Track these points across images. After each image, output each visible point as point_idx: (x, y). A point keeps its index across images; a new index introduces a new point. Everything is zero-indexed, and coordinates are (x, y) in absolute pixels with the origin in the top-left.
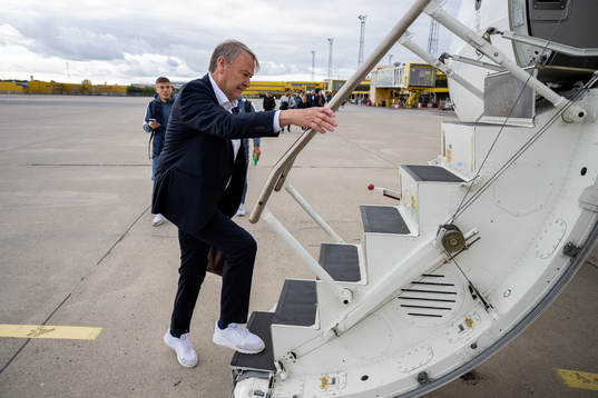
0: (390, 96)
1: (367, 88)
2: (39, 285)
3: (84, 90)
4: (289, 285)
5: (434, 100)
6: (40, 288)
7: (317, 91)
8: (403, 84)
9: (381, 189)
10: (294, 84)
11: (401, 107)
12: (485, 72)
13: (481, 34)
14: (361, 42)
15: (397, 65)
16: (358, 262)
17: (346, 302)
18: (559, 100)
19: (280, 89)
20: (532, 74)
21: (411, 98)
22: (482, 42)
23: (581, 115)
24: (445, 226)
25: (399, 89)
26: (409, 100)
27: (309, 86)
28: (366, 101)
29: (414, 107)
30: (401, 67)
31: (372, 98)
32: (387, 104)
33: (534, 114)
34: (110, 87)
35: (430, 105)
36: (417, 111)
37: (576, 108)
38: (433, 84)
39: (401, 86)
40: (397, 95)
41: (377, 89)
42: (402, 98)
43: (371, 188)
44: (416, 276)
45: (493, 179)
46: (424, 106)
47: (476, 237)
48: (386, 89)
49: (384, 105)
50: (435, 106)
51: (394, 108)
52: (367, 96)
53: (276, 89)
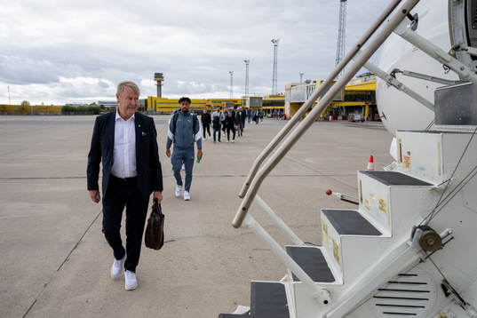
1: (282, 103)
2: (5, 292)
3: (24, 110)
4: (257, 287)
5: (344, 113)
6: (7, 294)
7: (236, 107)
9: (339, 195)
10: (214, 101)
12: (436, 86)
13: (448, 52)
14: (275, 63)
15: (308, 82)
16: (326, 264)
17: (326, 302)
19: (202, 106)
24: (420, 227)
27: (229, 103)
28: (282, 114)
29: (326, 119)
30: (311, 83)
31: (287, 112)
34: (47, 107)
35: (340, 118)
36: (328, 123)
38: (342, 99)
41: (291, 104)
43: (329, 193)
44: (392, 275)
46: (335, 118)
47: (450, 237)
48: (300, 104)
50: (345, 118)
52: (282, 110)
53: (198, 106)
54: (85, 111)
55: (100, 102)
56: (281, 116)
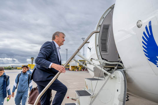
0: (75, 68)
1: (69, 66)
8: (78, 65)
9: (71, 98)
11: (78, 71)
14: (67, 55)
18: (109, 74)
20: (102, 68)
21: (80, 68)
22: (90, 61)
23: (114, 77)
25: (77, 66)
26: (80, 69)
28: (69, 69)
29: (81, 70)
31: (70, 68)
32: (74, 70)
33: (104, 77)
35: (85, 70)
36: (82, 72)
37: (113, 76)
39: (77, 65)
40: (76, 68)
41: (72, 66)
42: (78, 68)
45: (98, 94)
46: (83, 70)
48: (74, 66)
49: (73, 70)
51: (76, 71)
52: (69, 68)
54: (6, 69)
55: (12, 66)
56: (68, 70)
